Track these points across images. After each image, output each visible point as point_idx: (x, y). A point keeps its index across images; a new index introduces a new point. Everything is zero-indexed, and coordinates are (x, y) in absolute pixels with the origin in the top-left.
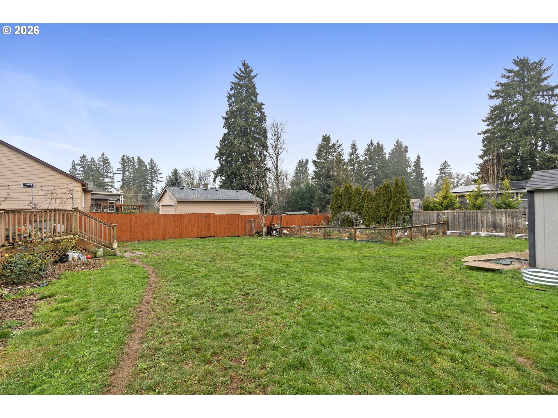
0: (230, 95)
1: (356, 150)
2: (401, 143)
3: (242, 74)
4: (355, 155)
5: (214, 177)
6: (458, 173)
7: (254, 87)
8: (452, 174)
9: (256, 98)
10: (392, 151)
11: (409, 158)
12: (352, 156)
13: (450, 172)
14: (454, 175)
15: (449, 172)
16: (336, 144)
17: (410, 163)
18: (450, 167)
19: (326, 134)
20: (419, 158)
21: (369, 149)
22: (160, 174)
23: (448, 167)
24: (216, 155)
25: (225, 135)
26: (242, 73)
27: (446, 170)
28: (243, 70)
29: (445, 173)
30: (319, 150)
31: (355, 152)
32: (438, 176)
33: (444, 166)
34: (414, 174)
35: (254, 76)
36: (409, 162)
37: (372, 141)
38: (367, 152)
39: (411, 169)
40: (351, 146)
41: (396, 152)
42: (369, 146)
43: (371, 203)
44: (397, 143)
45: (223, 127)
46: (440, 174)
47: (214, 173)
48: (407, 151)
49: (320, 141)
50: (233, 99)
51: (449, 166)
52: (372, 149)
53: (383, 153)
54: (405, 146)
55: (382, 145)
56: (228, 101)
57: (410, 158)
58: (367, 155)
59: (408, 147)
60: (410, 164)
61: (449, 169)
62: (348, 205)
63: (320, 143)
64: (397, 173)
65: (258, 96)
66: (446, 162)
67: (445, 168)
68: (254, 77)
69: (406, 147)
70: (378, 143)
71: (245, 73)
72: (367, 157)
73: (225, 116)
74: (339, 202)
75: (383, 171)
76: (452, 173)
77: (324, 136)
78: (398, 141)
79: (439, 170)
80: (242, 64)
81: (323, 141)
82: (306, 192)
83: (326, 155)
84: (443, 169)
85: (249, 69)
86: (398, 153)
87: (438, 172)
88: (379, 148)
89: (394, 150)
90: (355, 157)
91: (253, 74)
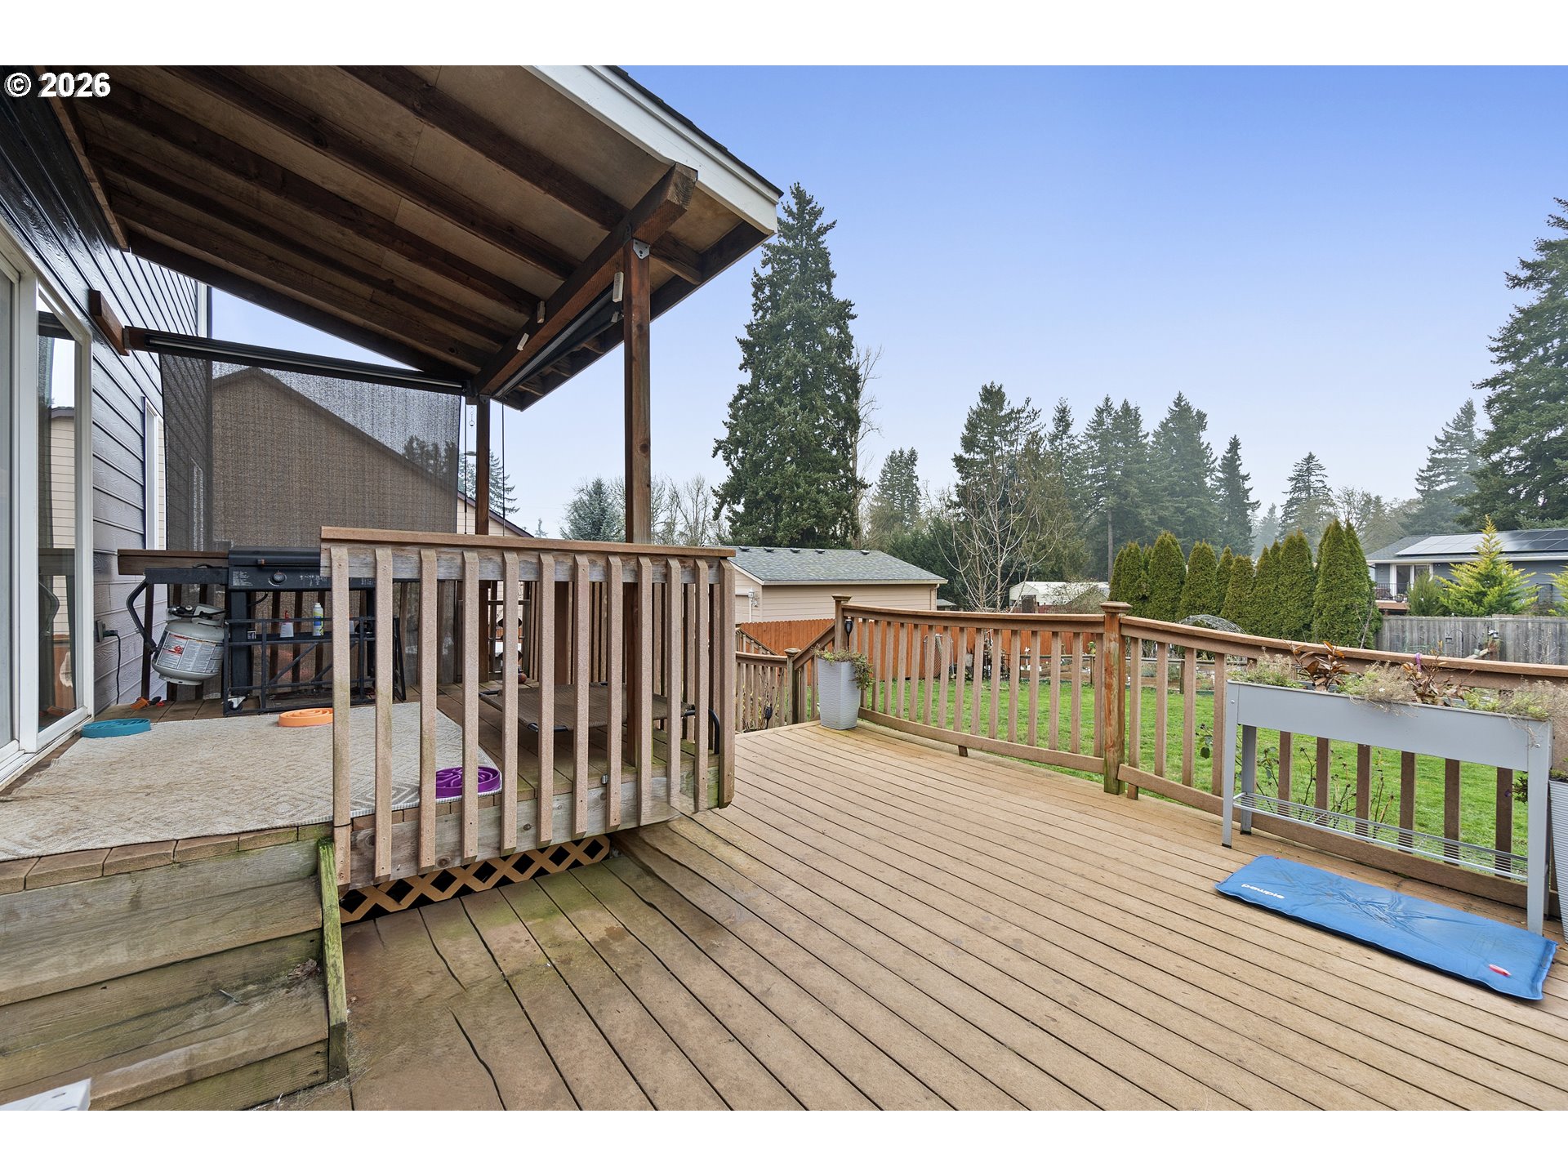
0: (760, 279)
1: (1068, 425)
2: (1187, 404)
3: (791, 221)
4: (1065, 440)
5: (716, 506)
6: (1350, 488)
7: (824, 256)
8: (1330, 493)
9: (829, 286)
10: (1164, 426)
11: (1207, 447)
12: (1057, 444)
13: (1325, 487)
14: (1336, 492)
15: (1321, 485)
16: (1023, 411)
17: (1211, 459)
18: (1323, 472)
19: (992, 383)
20: (1235, 445)
21: (1100, 423)
22: (510, 489)
23: (1318, 472)
24: (716, 445)
25: (742, 388)
26: (790, 219)
27: (1312, 478)
28: (795, 209)
29: (1308, 488)
30: (972, 426)
31: (1064, 432)
32: (1288, 497)
33: (1305, 468)
34: (1221, 492)
35: (825, 225)
36: (1208, 458)
37: (1107, 399)
38: (1095, 430)
39: (1213, 477)
40: (1055, 414)
41: (1174, 430)
42: (1100, 412)
43: (1249, 591)
44: (1177, 405)
45: (741, 369)
46: (1294, 490)
47: (716, 493)
48: (1204, 428)
49: (975, 402)
50: (767, 291)
51: (1321, 468)
52: (1108, 421)
53: (1140, 434)
54: (1199, 413)
55: (1137, 409)
56: (755, 295)
57: (1210, 446)
58: (1093, 438)
59: (1205, 416)
60: (1213, 462)
61: (1320, 478)
62: (1171, 595)
63: (975, 408)
64: (1178, 489)
65: (834, 281)
66: (1311, 457)
67: (1310, 473)
68: (827, 229)
69: (1201, 416)
70: (1126, 403)
71: (799, 216)
72: (1093, 443)
73: (746, 337)
74: (1144, 585)
75: (1140, 484)
76: (1329, 490)
77: (985, 388)
78: (1180, 399)
79: (1292, 479)
80: (793, 193)
81: (982, 399)
82: (933, 545)
83: (991, 439)
84: (1302, 476)
85: (811, 206)
86: (1181, 431)
87: (1289, 486)
88: (1129, 417)
89: (1167, 423)
90: (1064, 445)
91: (823, 221)
